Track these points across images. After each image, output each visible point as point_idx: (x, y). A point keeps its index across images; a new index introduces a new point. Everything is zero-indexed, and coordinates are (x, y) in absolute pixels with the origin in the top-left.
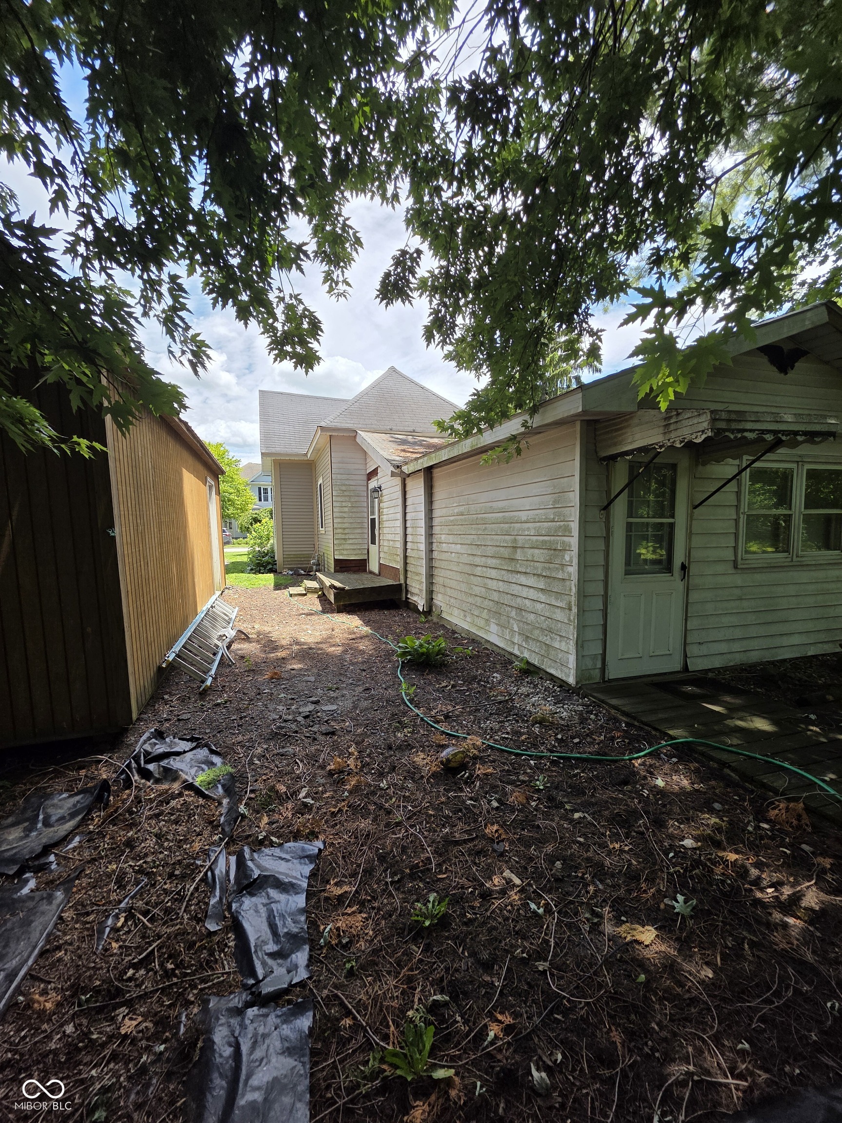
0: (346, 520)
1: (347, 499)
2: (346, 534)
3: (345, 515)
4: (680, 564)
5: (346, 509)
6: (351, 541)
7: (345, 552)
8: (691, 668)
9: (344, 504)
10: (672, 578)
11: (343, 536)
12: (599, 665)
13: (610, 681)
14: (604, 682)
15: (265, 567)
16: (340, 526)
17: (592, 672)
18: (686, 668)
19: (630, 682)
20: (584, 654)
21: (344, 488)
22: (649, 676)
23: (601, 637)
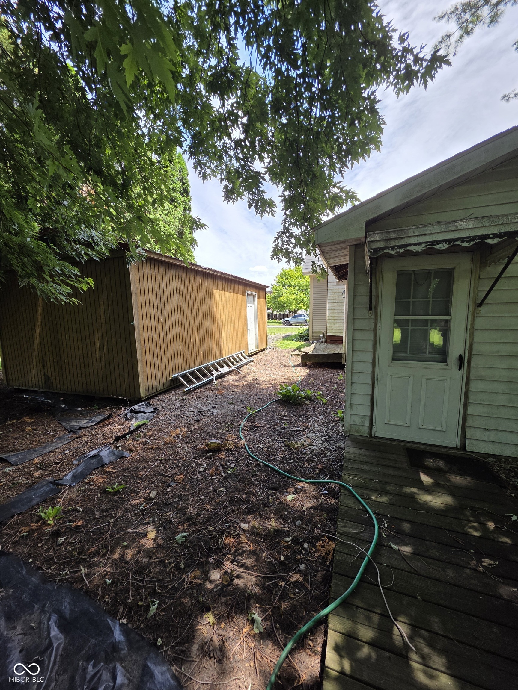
0: (335, 311)
1: (337, 298)
2: (334, 320)
3: (335, 308)
4: (458, 355)
5: (336, 304)
6: (338, 325)
7: (334, 331)
8: (468, 448)
9: (334, 301)
10: (447, 367)
11: (333, 321)
12: (367, 423)
13: (376, 437)
14: (371, 436)
15: (303, 338)
16: (331, 315)
17: (361, 428)
18: (463, 447)
19: (397, 443)
20: (352, 413)
21: (335, 291)
22: (414, 443)
23: (369, 404)
